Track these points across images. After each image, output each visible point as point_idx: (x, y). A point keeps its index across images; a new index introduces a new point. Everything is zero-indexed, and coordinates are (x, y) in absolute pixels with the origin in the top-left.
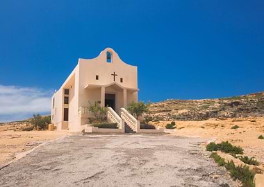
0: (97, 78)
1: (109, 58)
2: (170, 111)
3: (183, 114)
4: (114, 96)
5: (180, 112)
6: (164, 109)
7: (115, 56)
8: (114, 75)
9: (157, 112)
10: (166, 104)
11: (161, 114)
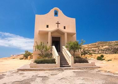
0: (47, 26)
1: (56, 14)
2: (99, 47)
3: (106, 48)
4: (59, 38)
5: (105, 47)
6: (96, 46)
7: (60, 12)
8: (58, 23)
9: (93, 48)
10: (97, 44)
11: (95, 48)
